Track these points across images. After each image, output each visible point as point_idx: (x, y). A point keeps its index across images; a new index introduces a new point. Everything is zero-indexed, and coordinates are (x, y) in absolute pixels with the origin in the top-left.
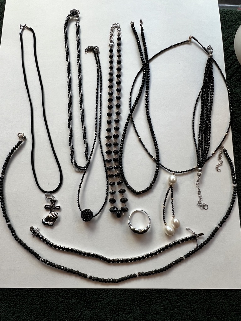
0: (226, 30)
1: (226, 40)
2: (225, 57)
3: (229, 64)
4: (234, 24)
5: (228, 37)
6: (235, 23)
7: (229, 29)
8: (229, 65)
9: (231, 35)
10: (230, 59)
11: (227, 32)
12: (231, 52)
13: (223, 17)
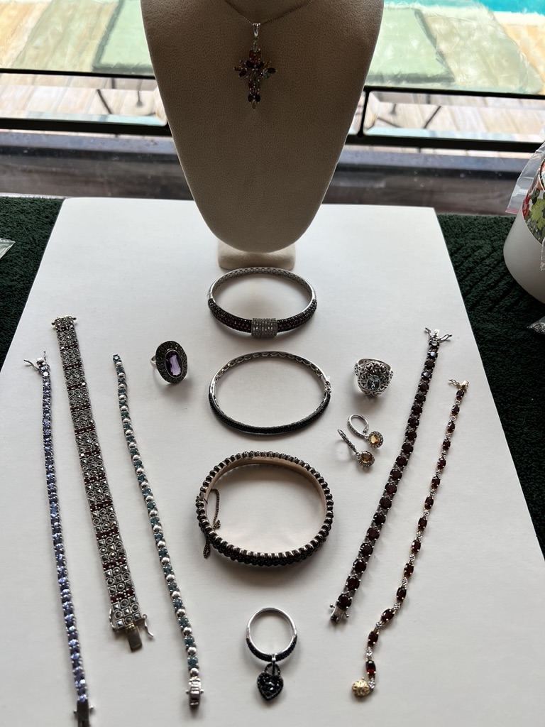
0: (452, 240)
1: (455, 252)
2: (457, 277)
3: (466, 286)
4: (467, 232)
5: (459, 249)
6: (467, 230)
7: (458, 238)
8: (468, 288)
9: (462, 246)
10: (467, 279)
11: (456, 243)
12: (467, 269)
13: (445, 222)
